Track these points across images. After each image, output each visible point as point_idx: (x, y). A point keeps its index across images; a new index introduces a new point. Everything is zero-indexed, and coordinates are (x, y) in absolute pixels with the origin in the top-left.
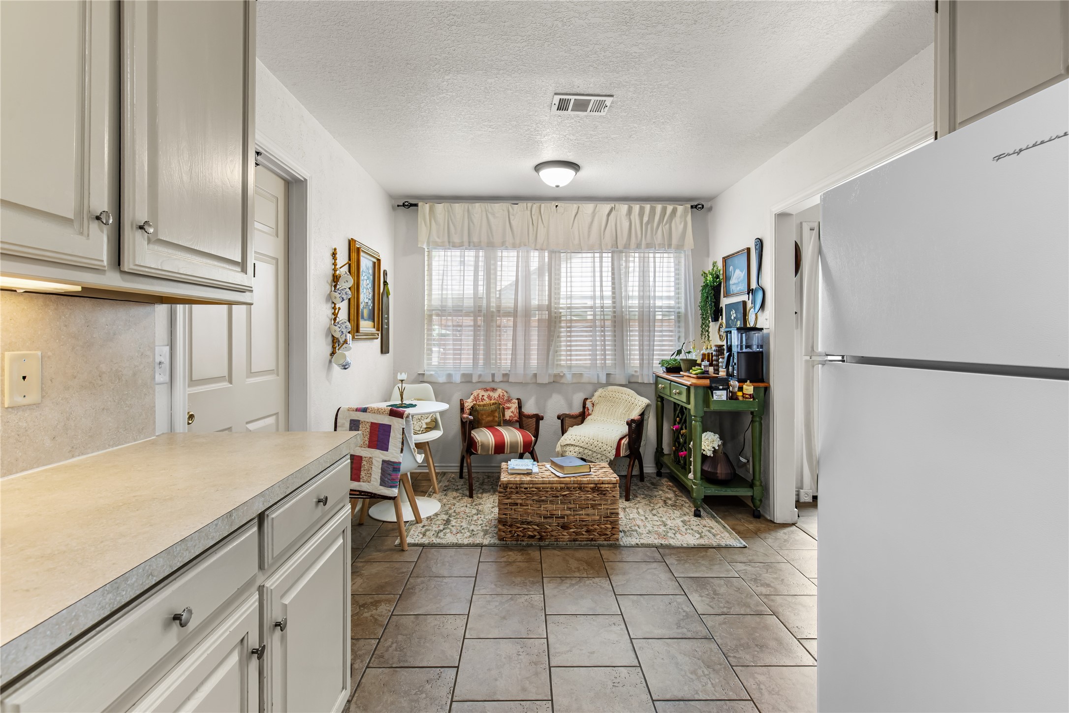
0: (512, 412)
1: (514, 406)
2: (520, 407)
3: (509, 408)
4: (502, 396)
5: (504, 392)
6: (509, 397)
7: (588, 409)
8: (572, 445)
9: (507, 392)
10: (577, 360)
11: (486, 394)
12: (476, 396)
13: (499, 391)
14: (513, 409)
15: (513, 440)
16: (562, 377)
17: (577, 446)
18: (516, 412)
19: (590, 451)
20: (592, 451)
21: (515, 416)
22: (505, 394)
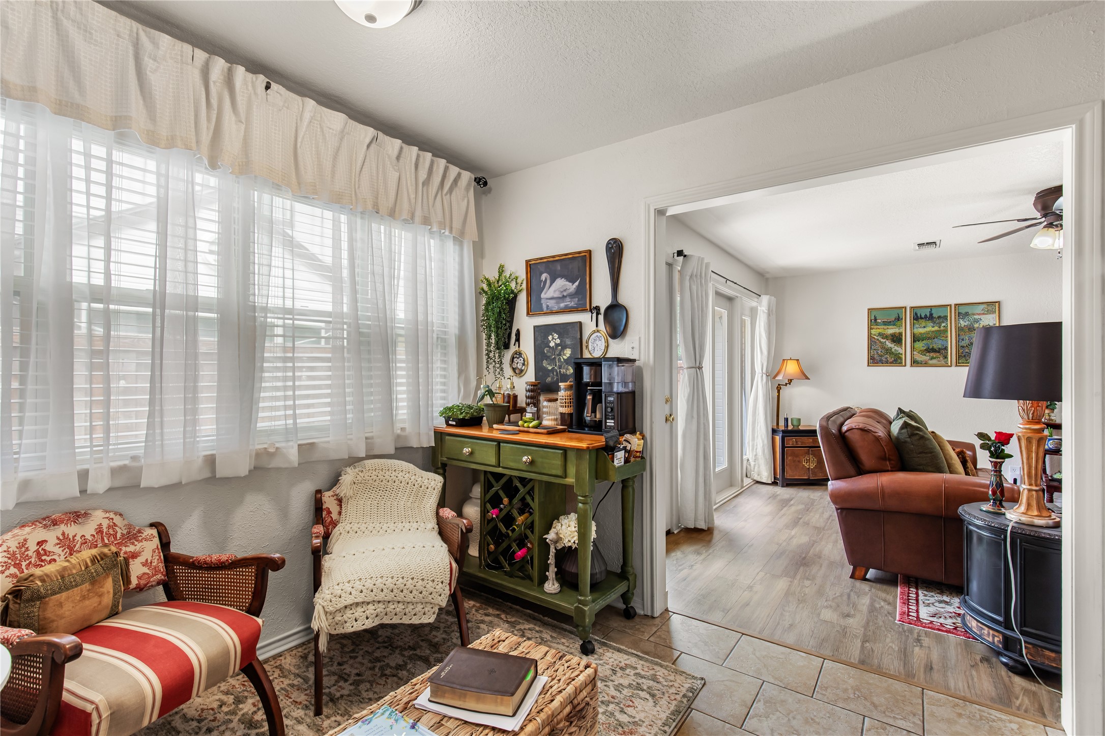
0: (145, 564)
1: (149, 548)
2: (165, 545)
3: (134, 555)
4: (109, 527)
5: (112, 515)
6: (130, 527)
7: (329, 512)
8: (357, 604)
9: (121, 515)
10: (309, 415)
11: (51, 536)
12: (13, 548)
13: (99, 518)
14: (147, 555)
15: (215, 649)
16: (271, 455)
17: (368, 603)
18: (157, 561)
19: (400, 605)
20: (404, 602)
21: (156, 571)
22: (117, 520)
